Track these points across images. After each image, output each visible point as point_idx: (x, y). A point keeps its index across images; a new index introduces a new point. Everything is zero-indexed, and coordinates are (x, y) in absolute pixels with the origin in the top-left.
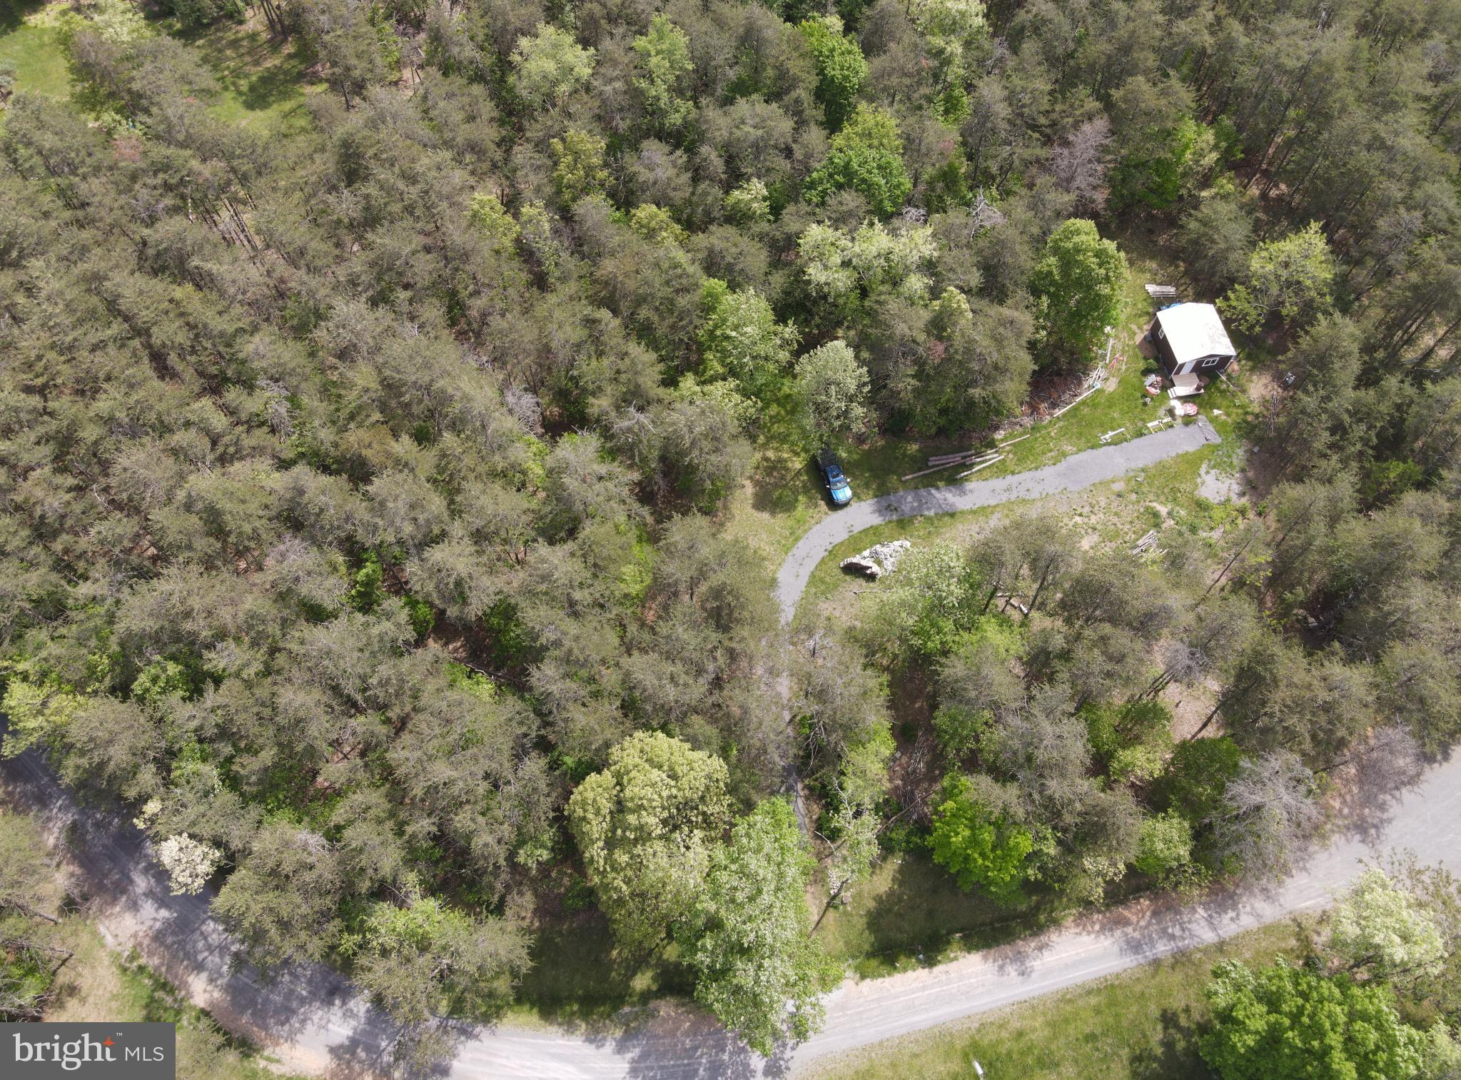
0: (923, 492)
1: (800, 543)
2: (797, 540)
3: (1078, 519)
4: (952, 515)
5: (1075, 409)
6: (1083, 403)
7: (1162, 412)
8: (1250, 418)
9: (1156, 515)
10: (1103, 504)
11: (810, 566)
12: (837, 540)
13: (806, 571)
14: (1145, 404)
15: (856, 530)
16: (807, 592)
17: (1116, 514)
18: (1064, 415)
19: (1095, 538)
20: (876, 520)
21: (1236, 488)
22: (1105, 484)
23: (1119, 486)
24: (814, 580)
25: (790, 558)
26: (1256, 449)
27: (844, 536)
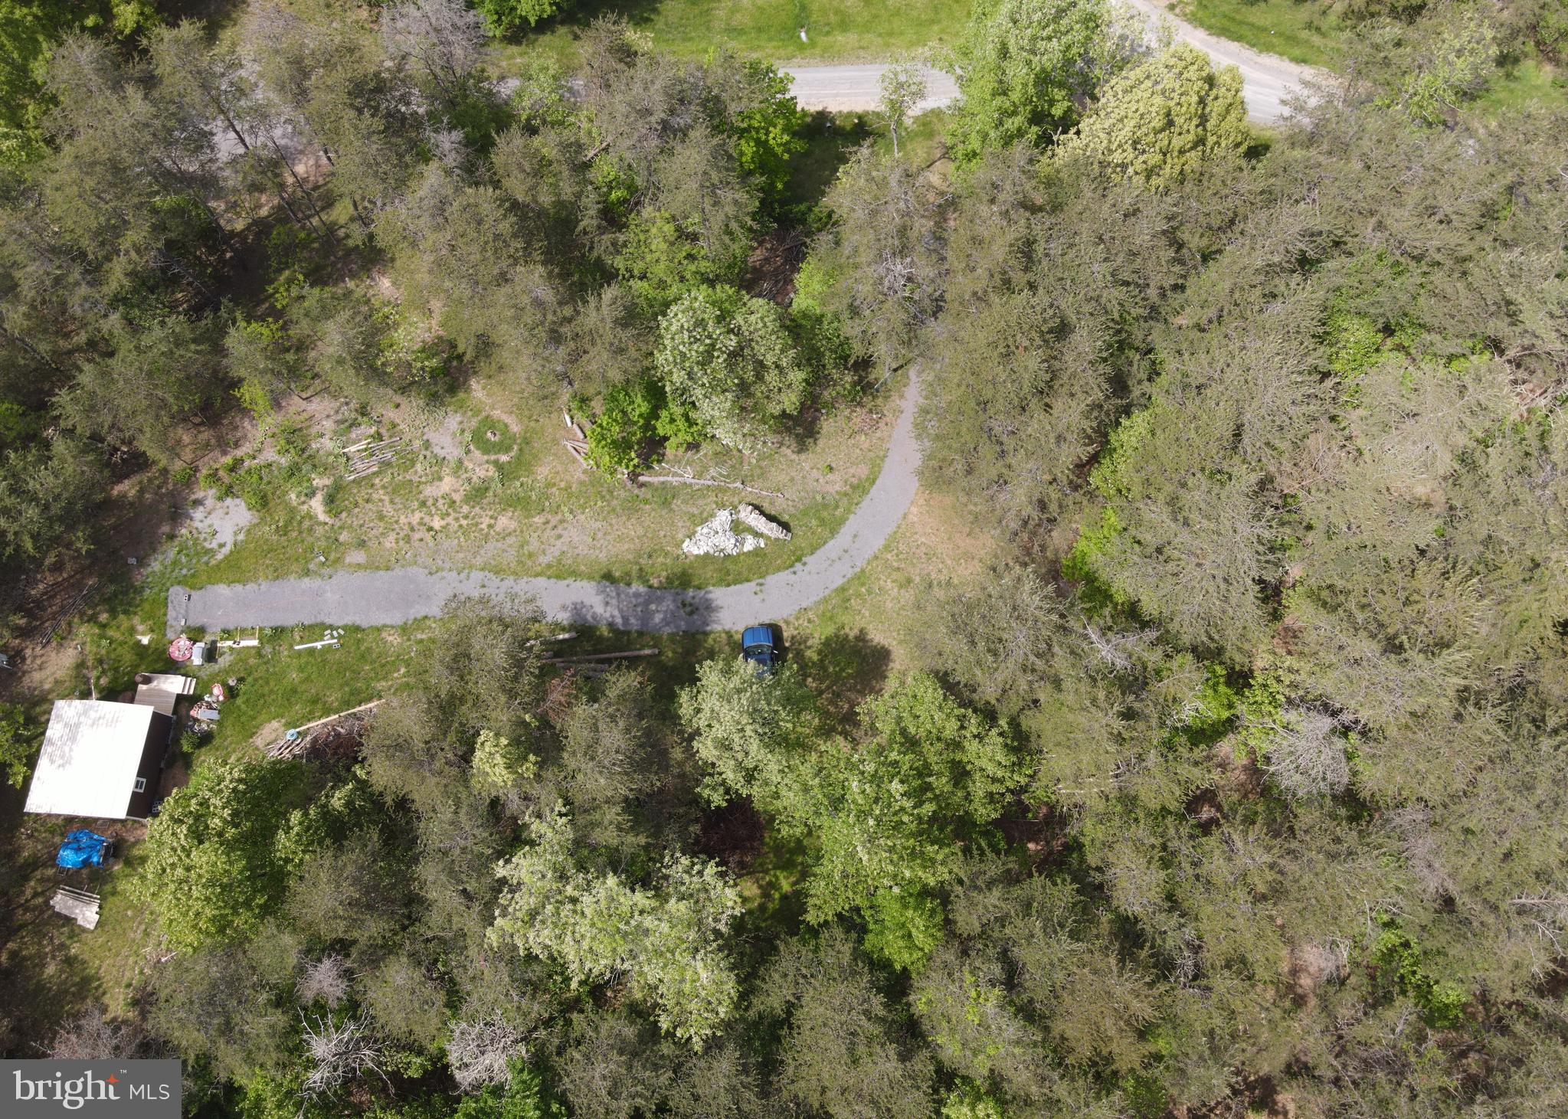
0: (635, 624)
1: (839, 582)
2: (843, 589)
3: (437, 524)
4: (608, 577)
5: (347, 704)
6: (327, 712)
7: (223, 661)
8: (104, 617)
9: (330, 500)
10: (392, 536)
11: (833, 546)
12: (784, 576)
13: (843, 538)
14: (241, 680)
15: (752, 586)
16: (848, 511)
17: (381, 518)
18: (370, 699)
19: (429, 491)
20: (719, 595)
21: (198, 514)
22: (372, 566)
23: (357, 557)
24: (834, 527)
25: (860, 563)
26: (132, 561)
27: (771, 580)
